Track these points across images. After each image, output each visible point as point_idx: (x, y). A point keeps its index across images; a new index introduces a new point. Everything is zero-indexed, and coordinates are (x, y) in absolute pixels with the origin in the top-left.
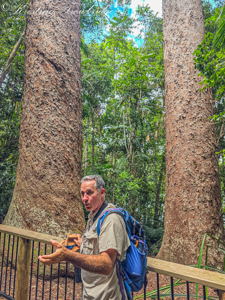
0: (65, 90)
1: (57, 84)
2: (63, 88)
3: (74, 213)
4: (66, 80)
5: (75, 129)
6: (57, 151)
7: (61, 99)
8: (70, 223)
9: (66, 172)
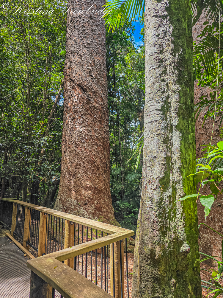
0: (90, 106)
1: (84, 102)
2: (88, 105)
3: (99, 204)
4: (91, 98)
5: (99, 136)
6: (85, 155)
7: (87, 114)
8: (96, 211)
9: (93, 171)
